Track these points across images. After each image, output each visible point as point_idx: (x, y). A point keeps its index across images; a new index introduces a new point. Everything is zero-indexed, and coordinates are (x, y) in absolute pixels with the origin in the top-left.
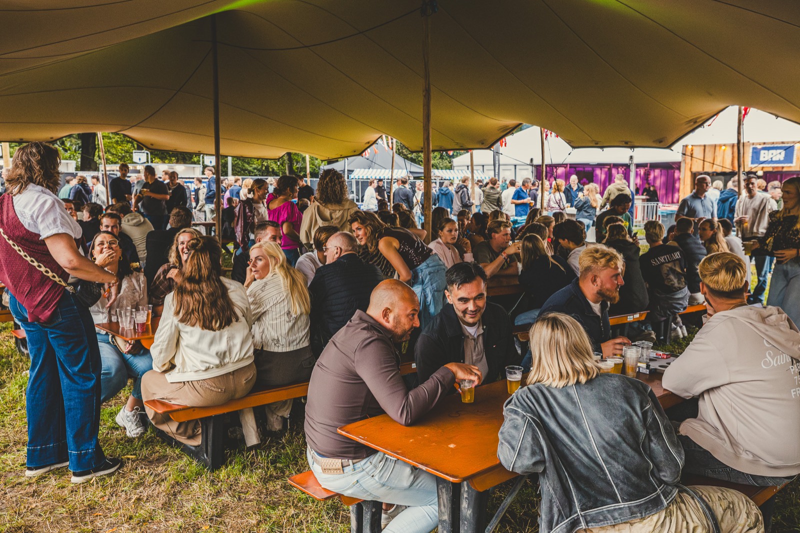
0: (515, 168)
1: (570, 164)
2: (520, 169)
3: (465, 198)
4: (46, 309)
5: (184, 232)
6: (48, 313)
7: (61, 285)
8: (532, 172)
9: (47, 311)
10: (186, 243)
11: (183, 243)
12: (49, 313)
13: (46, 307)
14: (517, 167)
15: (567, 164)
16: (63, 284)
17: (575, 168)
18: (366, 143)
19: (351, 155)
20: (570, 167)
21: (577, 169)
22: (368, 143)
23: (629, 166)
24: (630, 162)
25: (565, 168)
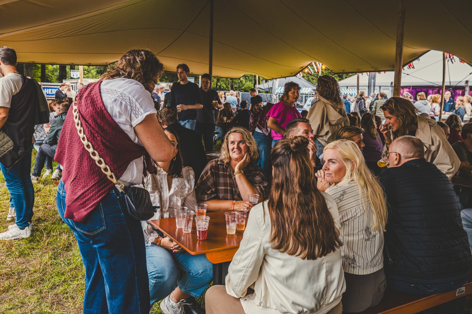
0: (380, 88)
1: (413, 86)
2: (383, 89)
3: (362, 106)
4: (83, 208)
5: (235, 131)
6: (83, 212)
7: (111, 182)
8: (392, 91)
9: (83, 210)
10: (236, 143)
11: (233, 142)
12: (85, 213)
13: (83, 205)
14: (382, 88)
15: (410, 87)
16: (114, 180)
17: (416, 89)
18: (300, 68)
19: (288, 76)
20: (412, 89)
21: (417, 90)
22: (302, 67)
23: (465, 87)
24: (466, 85)
25: (409, 89)
